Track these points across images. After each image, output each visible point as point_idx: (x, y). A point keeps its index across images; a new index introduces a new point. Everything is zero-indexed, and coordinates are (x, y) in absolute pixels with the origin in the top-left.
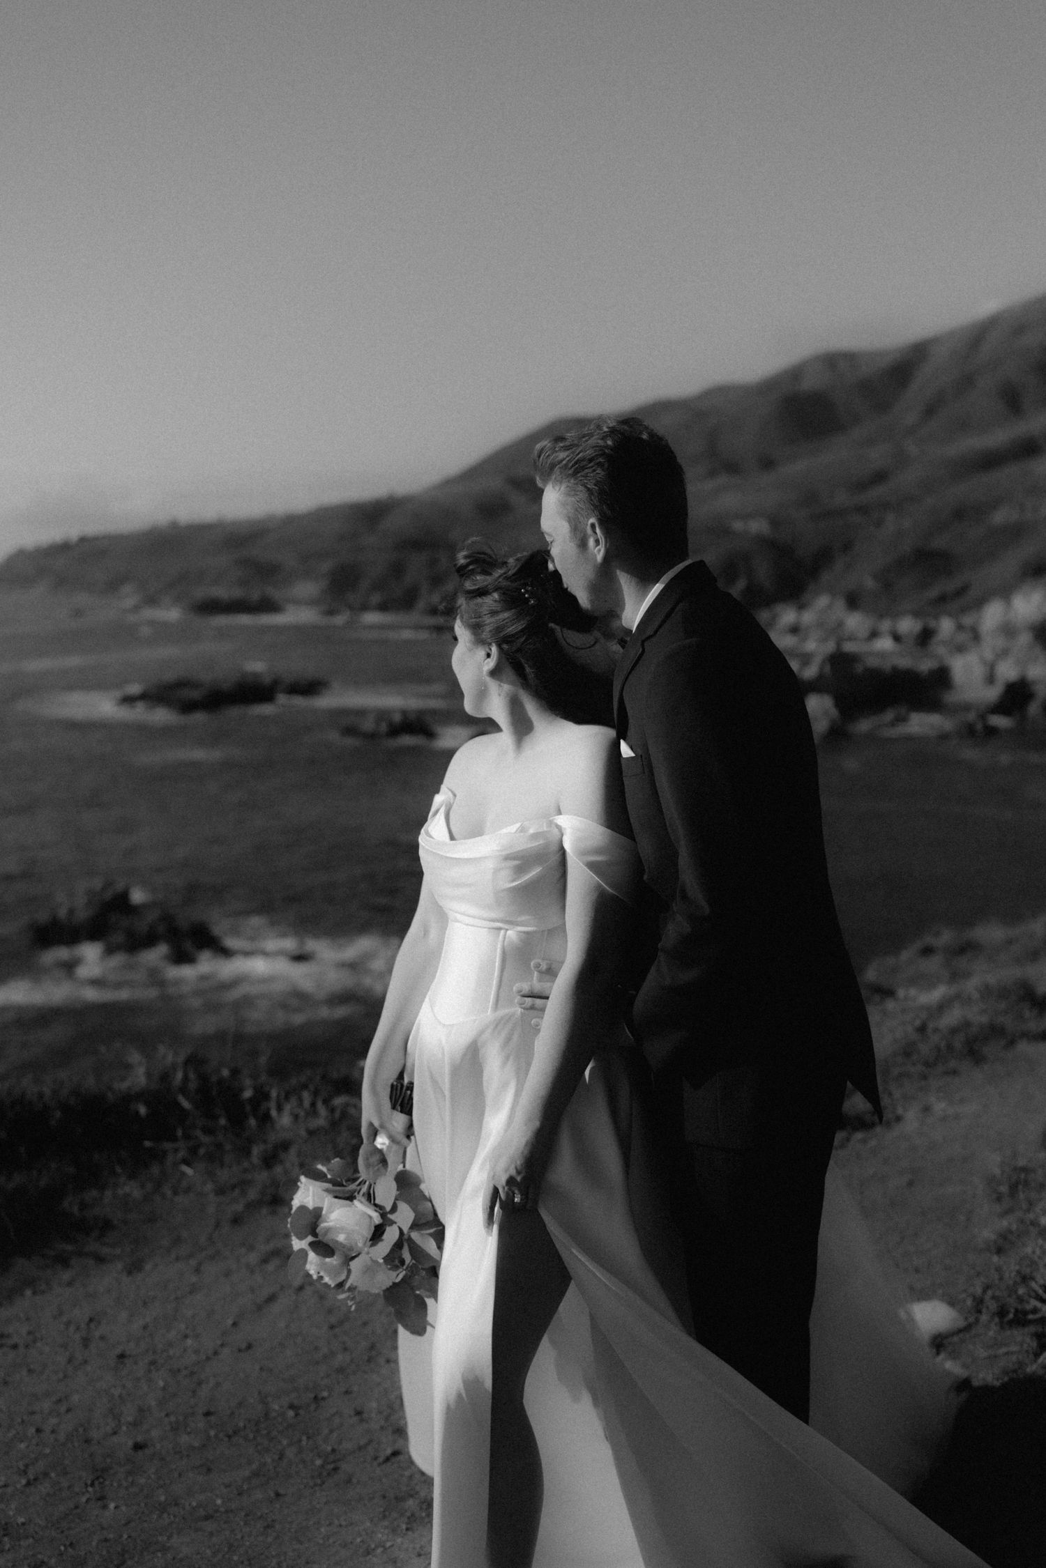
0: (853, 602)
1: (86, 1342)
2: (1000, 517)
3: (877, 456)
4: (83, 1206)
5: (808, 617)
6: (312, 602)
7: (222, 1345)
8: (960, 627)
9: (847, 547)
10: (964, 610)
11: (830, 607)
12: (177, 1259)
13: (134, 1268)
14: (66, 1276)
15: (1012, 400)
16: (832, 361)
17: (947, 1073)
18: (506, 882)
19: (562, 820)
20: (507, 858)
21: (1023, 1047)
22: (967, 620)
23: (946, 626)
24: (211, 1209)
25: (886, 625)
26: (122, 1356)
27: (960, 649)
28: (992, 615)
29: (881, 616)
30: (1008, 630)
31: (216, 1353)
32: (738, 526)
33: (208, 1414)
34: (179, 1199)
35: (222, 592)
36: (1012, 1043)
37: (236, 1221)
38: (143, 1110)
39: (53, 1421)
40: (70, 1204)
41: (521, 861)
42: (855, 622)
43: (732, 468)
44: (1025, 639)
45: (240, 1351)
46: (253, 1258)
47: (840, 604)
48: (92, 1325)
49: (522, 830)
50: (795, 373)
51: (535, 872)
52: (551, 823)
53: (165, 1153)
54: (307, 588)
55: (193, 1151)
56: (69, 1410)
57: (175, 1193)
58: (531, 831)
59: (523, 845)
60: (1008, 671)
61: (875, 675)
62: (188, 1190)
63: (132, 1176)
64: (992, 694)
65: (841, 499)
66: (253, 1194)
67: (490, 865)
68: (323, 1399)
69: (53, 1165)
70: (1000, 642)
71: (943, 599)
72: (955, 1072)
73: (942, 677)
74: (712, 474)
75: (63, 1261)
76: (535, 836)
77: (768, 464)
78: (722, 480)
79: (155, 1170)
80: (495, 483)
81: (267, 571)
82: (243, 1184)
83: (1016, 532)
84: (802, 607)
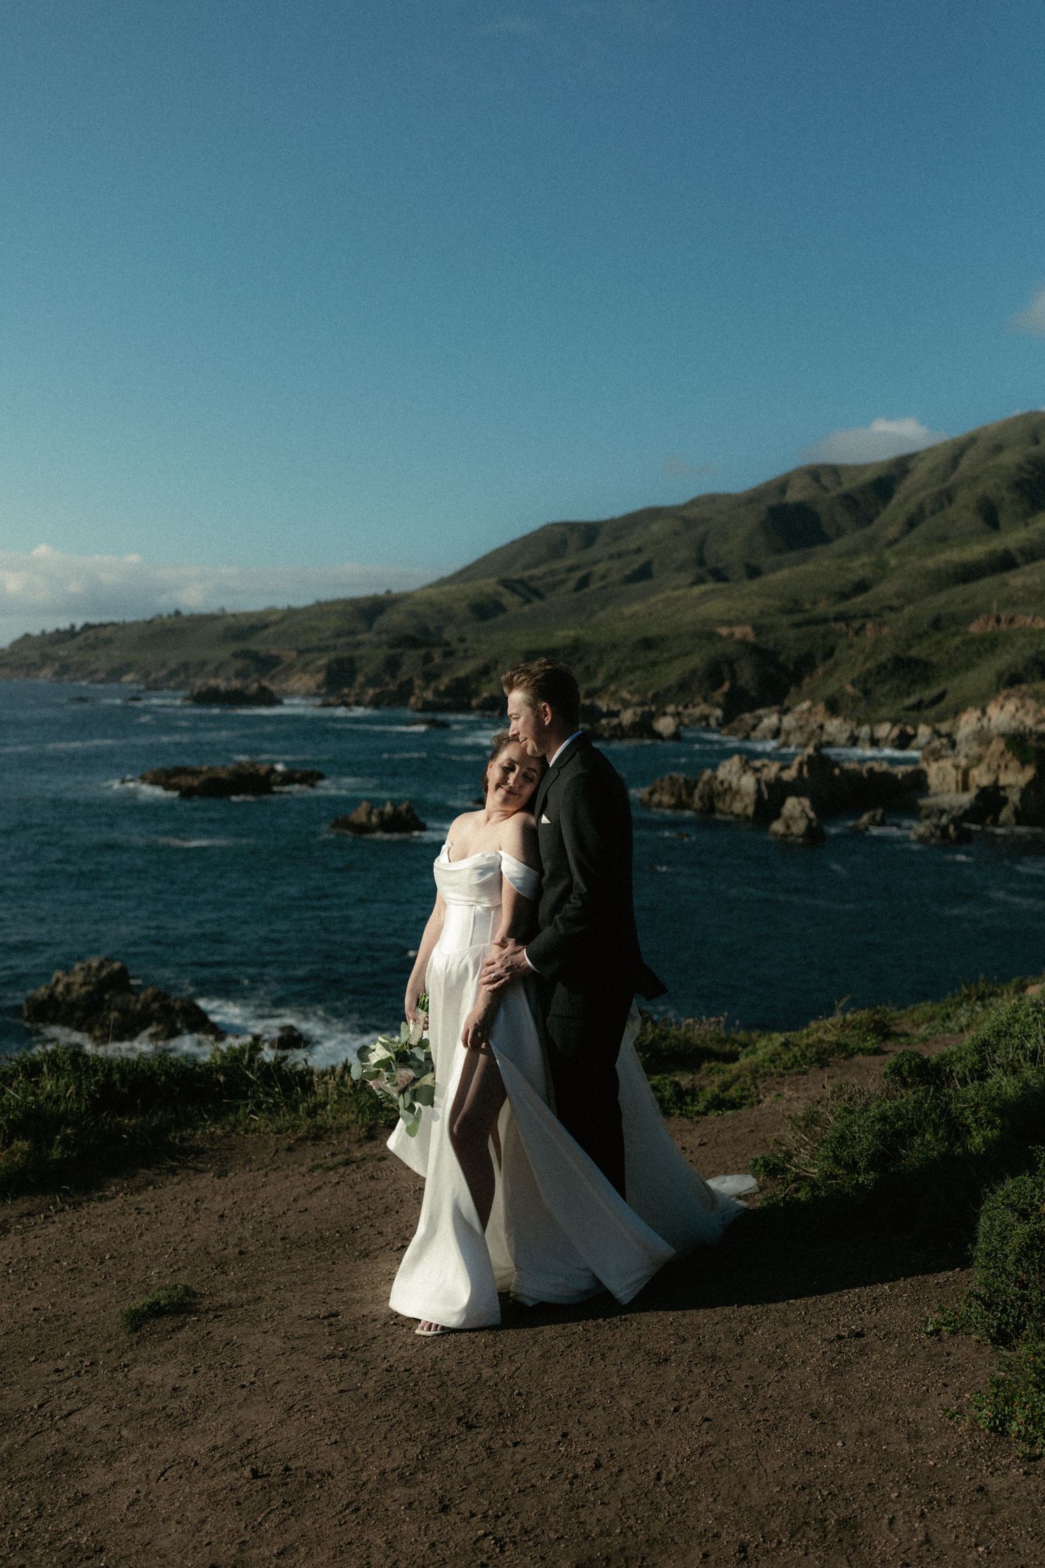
0: (833, 708)
1: (196, 1210)
2: (975, 628)
3: (859, 567)
4: (183, 1139)
5: (789, 721)
6: (308, 695)
7: (288, 1210)
8: (937, 734)
9: (829, 654)
10: (941, 718)
11: (810, 710)
12: (250, 1171)
13: (222, 1174)
14: (175, 1180)
15: (990, 516)
16: (815, 474)
17: (798, 1073)
18: (475, 880)
19: (502, 853)
20: (476, 868)
21: (859, 1058)
22: (944, 727)
23: (924, 731)
24: (272, 1143)
25: (865, 731)
26: (222, 1216)
27: (936, 755)
28: (968, 723)
29: (860, 723)
30: (983, 738)
31: (284, 1213)
32: (724, 631)
33: (283, 1239)
34: (249, 1136)
35: (221, 683)
36: (851, 1055)
37: (290, 1149)
38: (222, 1079)
39: (183, 1246)
40: (174, 1137)
41: (484, 870)
42: (835, 727)
43: (719, 576)
44: (998, 746)
45: (300, 1212)
46: (304, 1169)
47: (821, 708)
48: (199, 1203)
49: (483, 856)
50: (782, 485)
51: (490, 875)
52: (497, 853)
53: (238, 1108)
54: (304, 682)
55: (258, 1105)
56: (192, 1241)
57: (247, 1132)
58: (487, 856)
59: (484, 862)
60: (981, 777)
61: (852, 778)
62: (254, 1131)
63: (216, 1121)
64: (966, 799)
65: (824, 607)
66: (301, 1133)
67: (467, 873)
68: (357, 1229)
69: (160, 1113)
70: (975, 750)
71: (918, 706)
72: (805, 1073)
73: (918, 781)
74: (699, 581)
75: (173, 1171)
76: (489, 859)
77: (754, 572)
78: (709, 586)
79: (232, 1118)
80: (489, 585)
81: (266, 664)
82: (295, 1128)
83: (990, 644)
84: (784, 712)
